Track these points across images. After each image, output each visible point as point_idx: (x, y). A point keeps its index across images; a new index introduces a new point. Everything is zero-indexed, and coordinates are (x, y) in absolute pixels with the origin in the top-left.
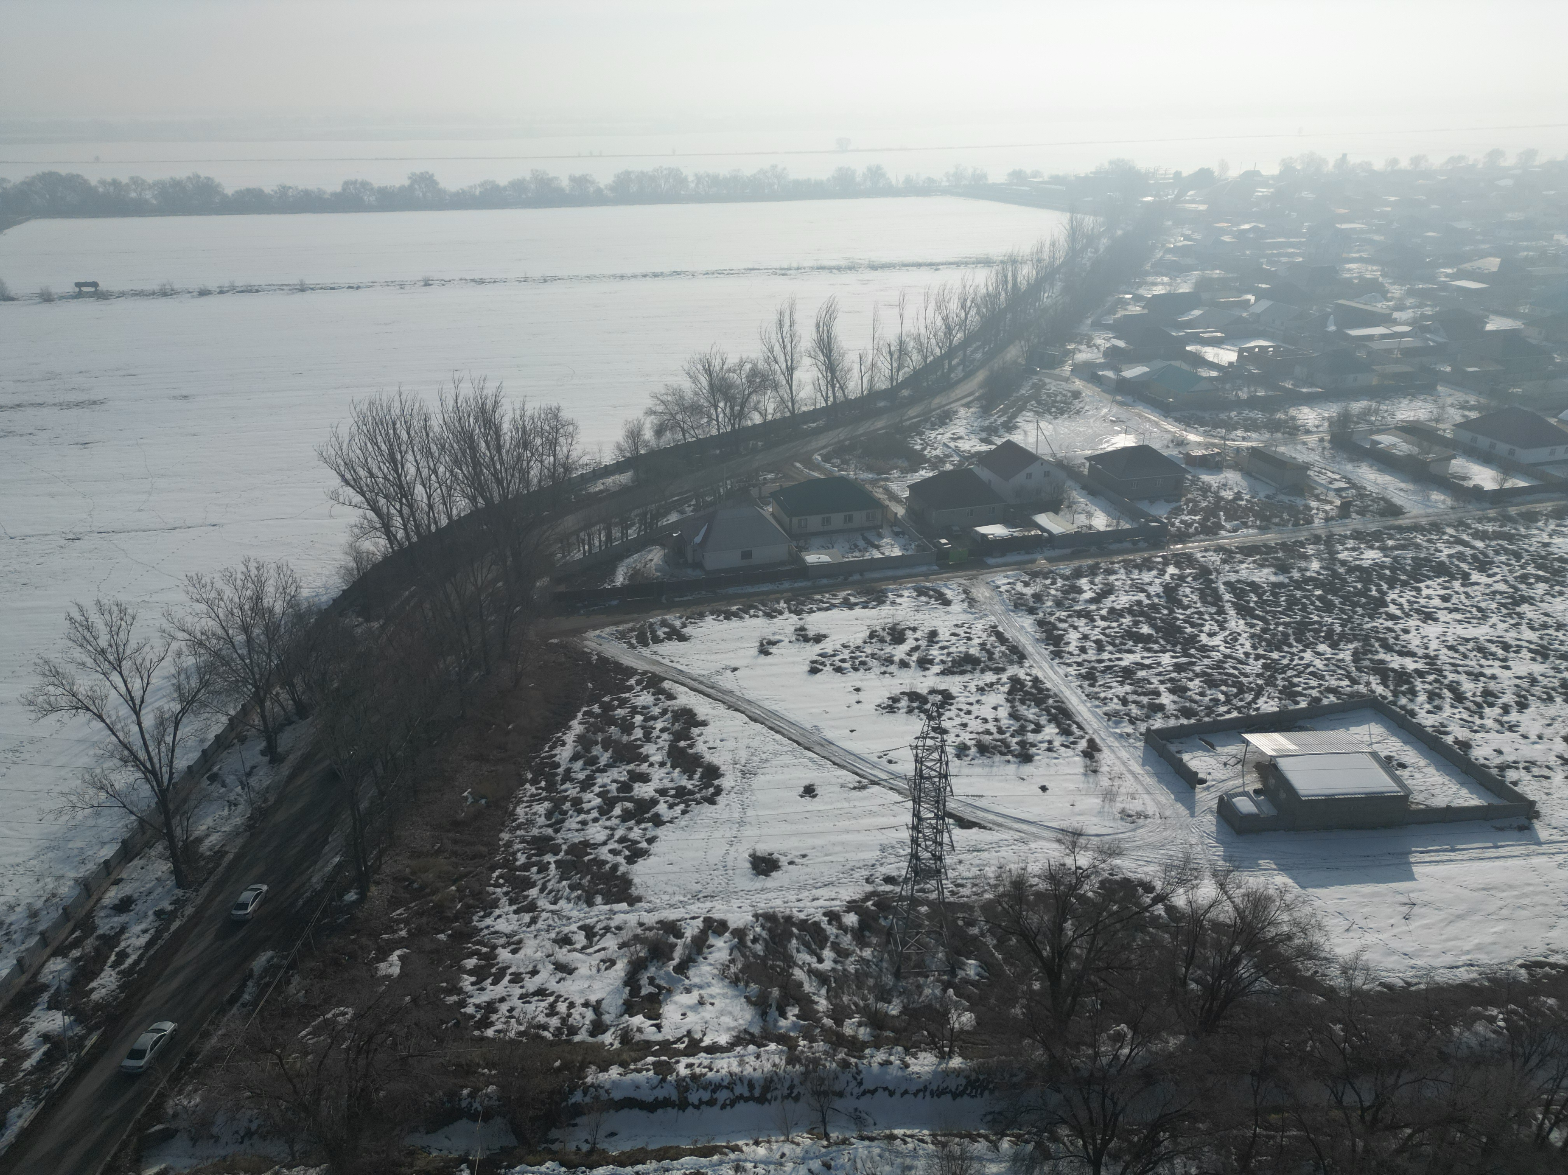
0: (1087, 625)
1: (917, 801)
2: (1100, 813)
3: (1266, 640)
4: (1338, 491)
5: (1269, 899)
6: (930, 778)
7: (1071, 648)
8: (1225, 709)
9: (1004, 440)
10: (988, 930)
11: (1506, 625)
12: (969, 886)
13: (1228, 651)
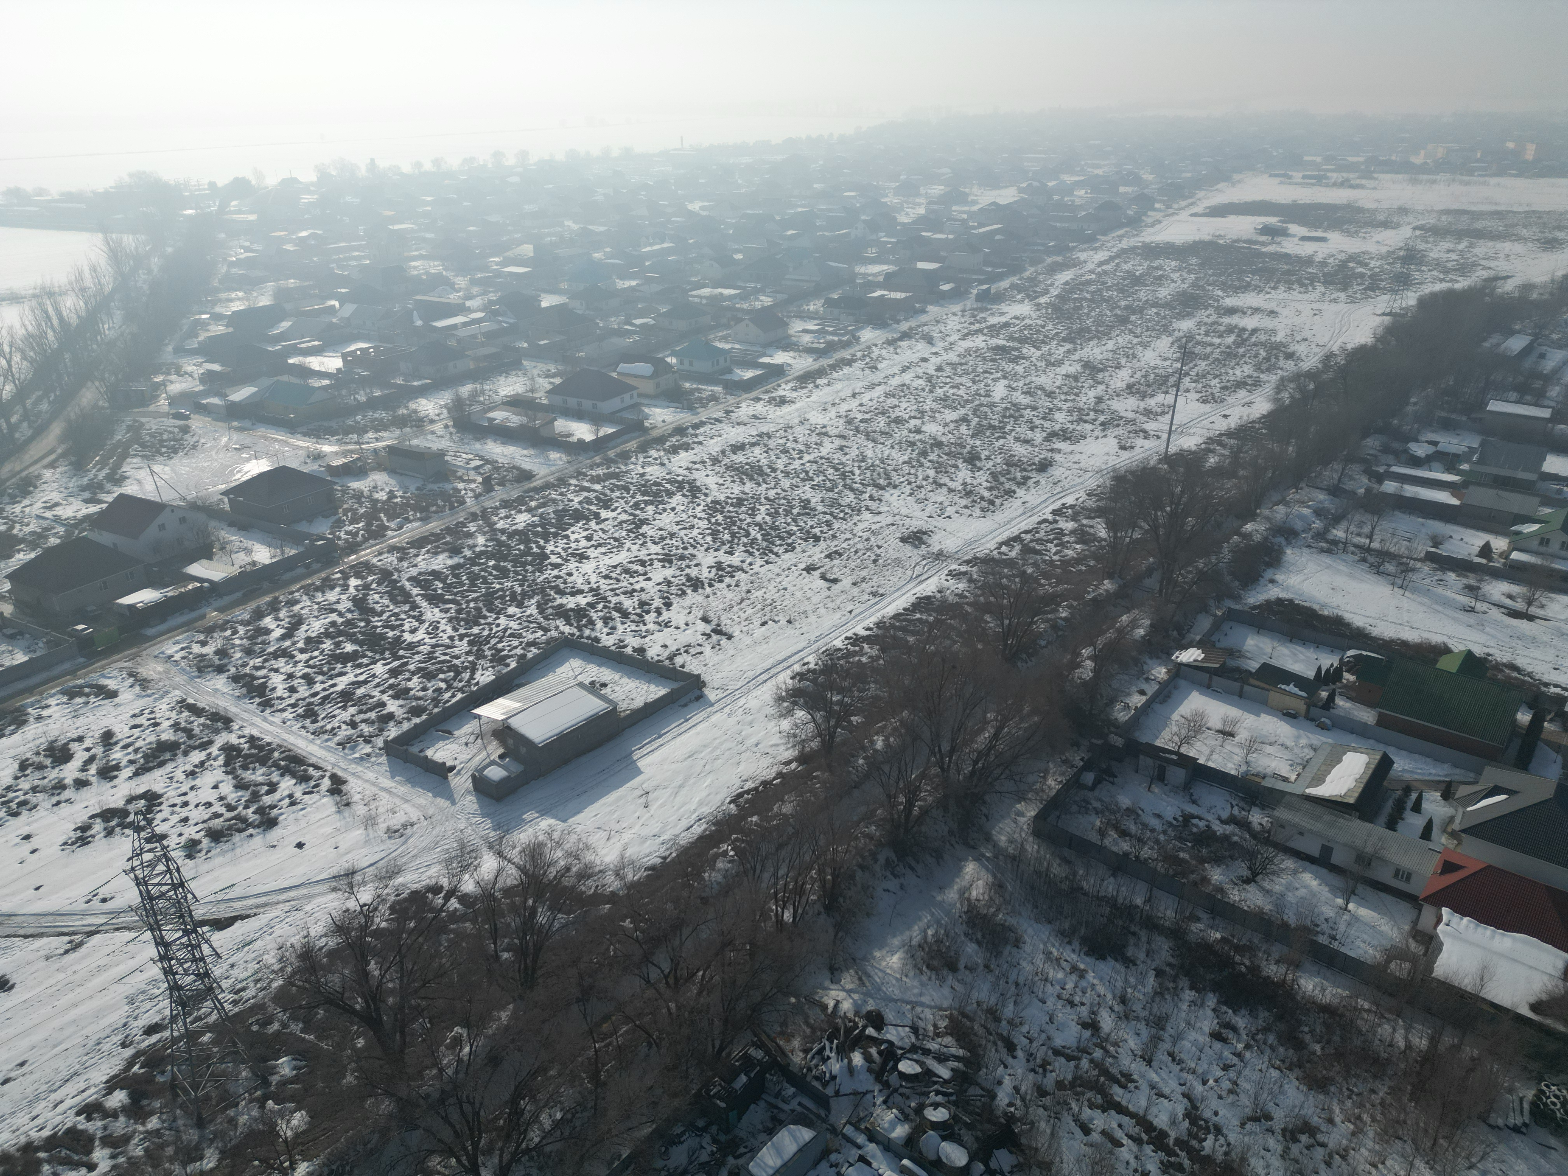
0: (287, 663)
1: (154, 927)
2: (367, 842)
3: (463, 619)
4: (476, 468)
5: (541, 845)
6: (162, 895)
7: (280, 692)
8: (449, 694)
9: (115, 495)
10: (289, 1018)
11: (637, 546)
12: (252, 985)
13: (434, 641)
